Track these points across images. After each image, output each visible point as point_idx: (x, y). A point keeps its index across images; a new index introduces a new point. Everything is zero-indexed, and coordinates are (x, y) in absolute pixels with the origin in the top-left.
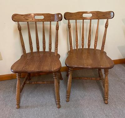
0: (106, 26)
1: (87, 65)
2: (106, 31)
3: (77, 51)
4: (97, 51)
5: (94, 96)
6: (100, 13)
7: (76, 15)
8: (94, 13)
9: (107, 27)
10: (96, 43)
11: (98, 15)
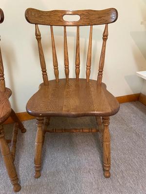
0: (105, 37)
1: (67, 109)
2: (104, 46)
3: (56, 82)
4: (90, 83)
5: (87, 161)
6: (94, 13)
7: (49, 16)
8: (83, 14)
9: (106, 39)
10: (88, 68)
11: (90, 18)
